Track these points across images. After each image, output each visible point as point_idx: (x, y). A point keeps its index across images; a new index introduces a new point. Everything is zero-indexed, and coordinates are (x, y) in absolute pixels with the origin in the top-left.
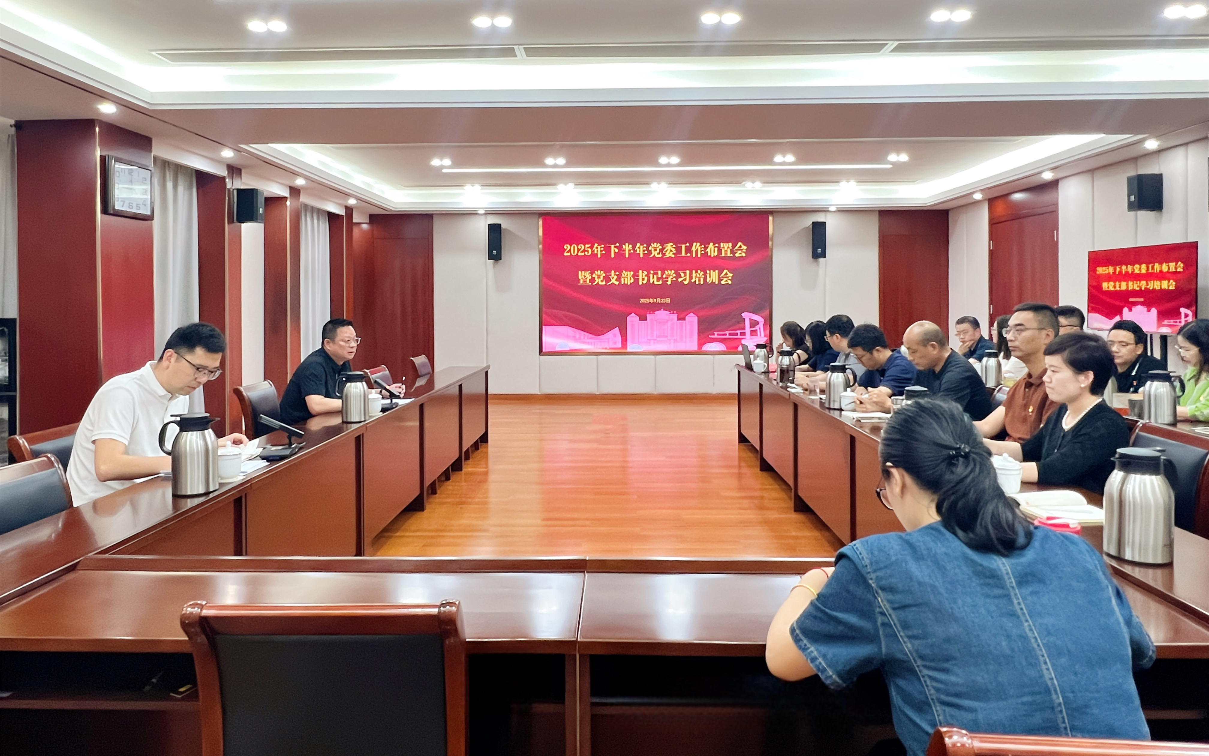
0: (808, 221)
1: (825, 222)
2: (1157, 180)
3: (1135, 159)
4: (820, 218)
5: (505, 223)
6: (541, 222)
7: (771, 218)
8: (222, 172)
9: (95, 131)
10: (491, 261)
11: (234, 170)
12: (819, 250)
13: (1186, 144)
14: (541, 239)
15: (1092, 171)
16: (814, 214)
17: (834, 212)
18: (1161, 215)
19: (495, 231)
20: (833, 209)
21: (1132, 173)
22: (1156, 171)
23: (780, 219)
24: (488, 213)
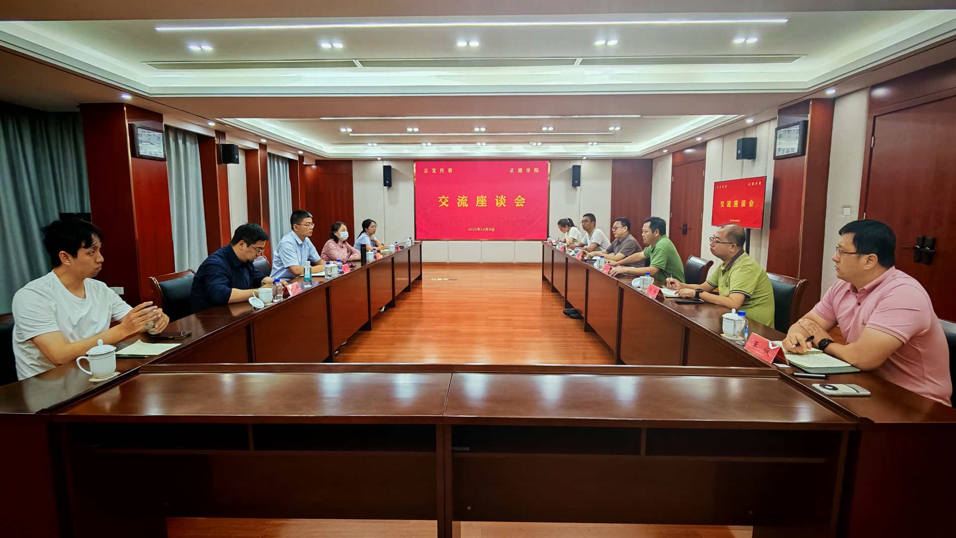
0: (570, 165)
1: (580, 166)
2: (754, 141)
3: (745, 129)
4: (578, 163)
5: (393, 165)
6: (415, 166)
7: (549, 164)
8: (213, 135)
9: (124, 109)
10: (386, 187)
11: (221, 134)
12: (576, 182)
13: (769, 121)
14: (415, 175)
15: (723, 136)
16: (574, 161)
17: (586, 159)
18: (755, 161)
19: (387, 170)
20: (585, 158)
21: (741, 137)
22: (753, 136)
23: (555, 164)
24: (383, 159)
